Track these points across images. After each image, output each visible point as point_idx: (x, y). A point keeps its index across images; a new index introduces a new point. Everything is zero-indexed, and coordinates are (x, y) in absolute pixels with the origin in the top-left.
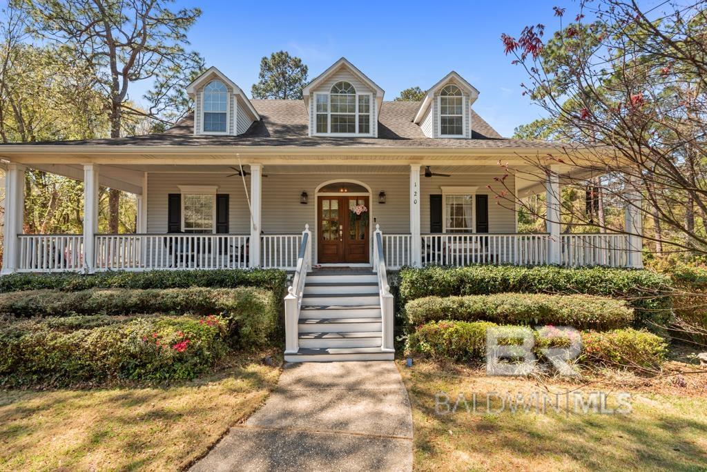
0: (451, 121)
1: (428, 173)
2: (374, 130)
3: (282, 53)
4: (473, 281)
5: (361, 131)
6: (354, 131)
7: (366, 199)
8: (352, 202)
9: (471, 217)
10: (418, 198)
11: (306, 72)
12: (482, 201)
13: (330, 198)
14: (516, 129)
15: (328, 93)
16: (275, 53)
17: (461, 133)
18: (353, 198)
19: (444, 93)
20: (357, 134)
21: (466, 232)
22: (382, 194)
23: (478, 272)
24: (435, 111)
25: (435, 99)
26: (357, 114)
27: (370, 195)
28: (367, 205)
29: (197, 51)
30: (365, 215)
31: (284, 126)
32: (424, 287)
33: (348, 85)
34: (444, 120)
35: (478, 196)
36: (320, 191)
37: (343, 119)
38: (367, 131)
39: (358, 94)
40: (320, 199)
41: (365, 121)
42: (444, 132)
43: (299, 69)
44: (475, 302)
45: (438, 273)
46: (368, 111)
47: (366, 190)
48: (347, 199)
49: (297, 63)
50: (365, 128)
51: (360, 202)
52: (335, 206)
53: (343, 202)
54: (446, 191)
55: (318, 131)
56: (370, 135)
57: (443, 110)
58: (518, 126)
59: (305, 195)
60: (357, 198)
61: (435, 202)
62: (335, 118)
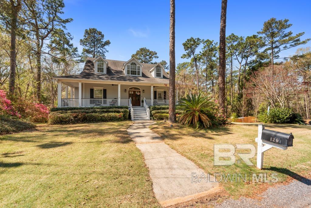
0: (158, 73)
1: (154, 87)
2: (141, 75)
3: (94, 29)
4: (163, 108)
5: (138, 75)
6: (136, 75)
7: (140, 92)
8: (136, 92)
9: (163, 96)
10: (153, 92)
11: (103, 37)
12: (165, 92)
13: (131, 91)
14: (178, 64)
15: (130, 65)
16: (91, 28)
17: (160, 77)
18: (137, 91)
19: (157, 67)
20: (137, 75)
21: (162, 99)
22: (144, 90)
23: (163, 106)
24: (155, 71)
25: (155, 68)
26: (137, 71)
27: (141, 90)
28: (140, 93)
29: (69, 32)
30: (140, 95)
31: (116, 71)
32: (154, 109)
33: (135, 63)
34: (157, 73)
35: (164, 92)
36: (129, 89)
37: (134, 71)
38: (139, 75)
39: (137, 66)
40: (129, 91)
41: (139, 72)
42: (157, 76)
43: (101, 35)
44: (163, 111)
45: (157, 106)
46: (139, 70)
47: (140, 89)
48: (135, 91)
49: (100, 33)
50: (139, 74)
51: (139, 92)
52: (132, 93)
53: (134, 92)
54: (158, 90)
55: (128, 74)
56: (140, 76)
57: (157, 71)
58: (178, 63)
59: (126, 90)
60: (138, 91)
61: (155, 93)
62: (131, 71)
